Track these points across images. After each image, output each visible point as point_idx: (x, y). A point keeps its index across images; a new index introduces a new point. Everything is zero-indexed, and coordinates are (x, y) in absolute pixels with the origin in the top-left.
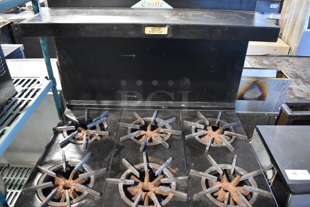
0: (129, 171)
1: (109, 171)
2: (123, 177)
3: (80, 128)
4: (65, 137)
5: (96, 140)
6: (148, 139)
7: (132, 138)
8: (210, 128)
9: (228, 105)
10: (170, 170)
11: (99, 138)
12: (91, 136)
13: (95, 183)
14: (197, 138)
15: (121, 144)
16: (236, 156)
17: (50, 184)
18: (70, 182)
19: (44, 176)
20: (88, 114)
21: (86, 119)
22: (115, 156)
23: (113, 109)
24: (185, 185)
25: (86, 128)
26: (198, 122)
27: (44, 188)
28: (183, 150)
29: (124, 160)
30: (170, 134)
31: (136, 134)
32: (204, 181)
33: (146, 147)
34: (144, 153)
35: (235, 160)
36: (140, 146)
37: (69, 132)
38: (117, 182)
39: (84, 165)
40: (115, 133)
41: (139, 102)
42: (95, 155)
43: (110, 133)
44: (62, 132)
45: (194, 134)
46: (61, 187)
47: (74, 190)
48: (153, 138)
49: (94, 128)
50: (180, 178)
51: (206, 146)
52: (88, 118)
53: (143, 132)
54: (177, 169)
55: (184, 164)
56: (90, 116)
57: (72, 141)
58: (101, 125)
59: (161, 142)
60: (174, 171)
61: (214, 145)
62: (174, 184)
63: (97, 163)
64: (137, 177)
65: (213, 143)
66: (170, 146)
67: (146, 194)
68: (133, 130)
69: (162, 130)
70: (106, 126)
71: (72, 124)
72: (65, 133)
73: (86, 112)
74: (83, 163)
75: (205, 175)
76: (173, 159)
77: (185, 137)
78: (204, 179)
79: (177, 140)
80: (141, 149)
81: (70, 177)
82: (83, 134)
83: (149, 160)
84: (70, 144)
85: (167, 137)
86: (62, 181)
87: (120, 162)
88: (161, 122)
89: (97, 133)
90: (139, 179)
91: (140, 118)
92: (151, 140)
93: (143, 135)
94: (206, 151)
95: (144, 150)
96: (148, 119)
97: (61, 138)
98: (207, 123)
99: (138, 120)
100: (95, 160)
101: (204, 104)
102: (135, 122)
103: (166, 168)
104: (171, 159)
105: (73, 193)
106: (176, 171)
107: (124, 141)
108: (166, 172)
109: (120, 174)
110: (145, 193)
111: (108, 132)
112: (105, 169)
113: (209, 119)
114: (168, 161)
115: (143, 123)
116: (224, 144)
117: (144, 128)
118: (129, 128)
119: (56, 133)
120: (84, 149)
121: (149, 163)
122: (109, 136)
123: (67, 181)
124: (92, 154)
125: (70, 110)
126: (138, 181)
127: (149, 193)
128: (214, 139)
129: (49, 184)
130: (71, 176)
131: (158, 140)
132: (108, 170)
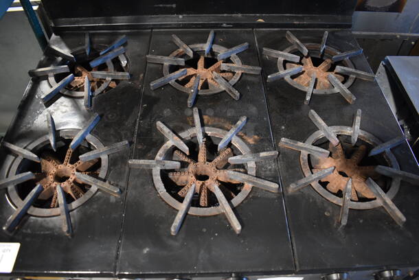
0: (169, 144)
1: (134, 146)
2: (160, 156)
3: (79, 69)
4: (51, 87)
5: (108, 88)
6: (201, 82)
7: (172, 82)
8: (308, 61)
9: (339, 19)
10: (243, 139)
11: (113, 85)
12: (100, 82)
13: (109, 170)
14: (287, 78)
15: (153, 94)
16: (359, 111)
17: (28, 175)
18: (67, 168)
19: (19, 160)
20: (91, 43)
21: (88, 52)
22: (143, 117)
23: (136, 31)
24: (273, 166)
25: (89, 69)
26: (289, 49)
27: (19, 182)
28: (264, 101)
29: (160, 124)
30: (239, 72)
31: (178, 74)
32: (306, 158)
33: (198, 98)
34: (196, 110)
35: (358, 119)
36: (187, 96)
37: (58, 78)
38: (148, 166)
39: (89, 137)
40: (142, 75)
41: (181, 17)
42: (107, 117)
43: (131, 75)
44: (46, 77)
45: (282, 72)
46: (51, 178)
47: (75, 182)
48: (209, 81)
49: (103, 67)
50: (263, 154)
51: (305, 93)
52: (92, 49)
53: (191, 71)
54: (256, 137)
55: (268, 128)
56: (95, 46)
57: (65, 93)
58: (116, 61)
59: (224, 89)
60: (251, 141)
61: (318, 91)
62: (251, 165)
63: (112, 131)
64: (184, 153)
65: (315, 87)
66: (241, 96)
67: (203, 184)
68: (174, 68)
69: (224, 66)
70: (124, 63)
71: (63, 63)
72: (52, 79)
73: (87, 40)
74: (85, 133)
75: (306, 148)
76: (248, 119)
77: (266, 78)
78: (304, 154)
79: (252, 84)
80: (190, 101)
81: (66, 160)
82: (84, 80)
83: (205, 121)
84: (62, 99)
85: (235, 79)
86: (51, 167)
87: (152, 128)
88: (221, 52)
89: (109, 76)
90: (189, 157)
91: (185, 46)
92: (206, 85)
93: (192, 76)
94: (305, 103)
95: (194, 105)
96: (198, 46)
97: (45, 89)
98: (305, 51)
99: (181, 50)
100: (107, 126)
101: (297, 18)
102: (175, 53)
103: (237, 135)
104: (244, 119)
105: (72, 187)
106: (255, 141)
107: (158, 89)
108: (237, 143)
109: (154, 150)
110: (201, 182)
111: (127, 74)
112: (127, 142)
113: (307, 44)
114: (239, 123)
115: (191, 54)
116: (336, 90)
117: (192, 63)
118: (165, 64)
119: (37, 79)
120: (87, 106)
121: (206, 128)
122: (130, 80)
123: (61, 167)
124: (101, 116)
125: (59, 37)
126: (186, 160)
127: (208, 182)
128: (316, 80)
129: (26, 176)
130: (67, 157)
131: (219, 85)
132: (131, 143)
